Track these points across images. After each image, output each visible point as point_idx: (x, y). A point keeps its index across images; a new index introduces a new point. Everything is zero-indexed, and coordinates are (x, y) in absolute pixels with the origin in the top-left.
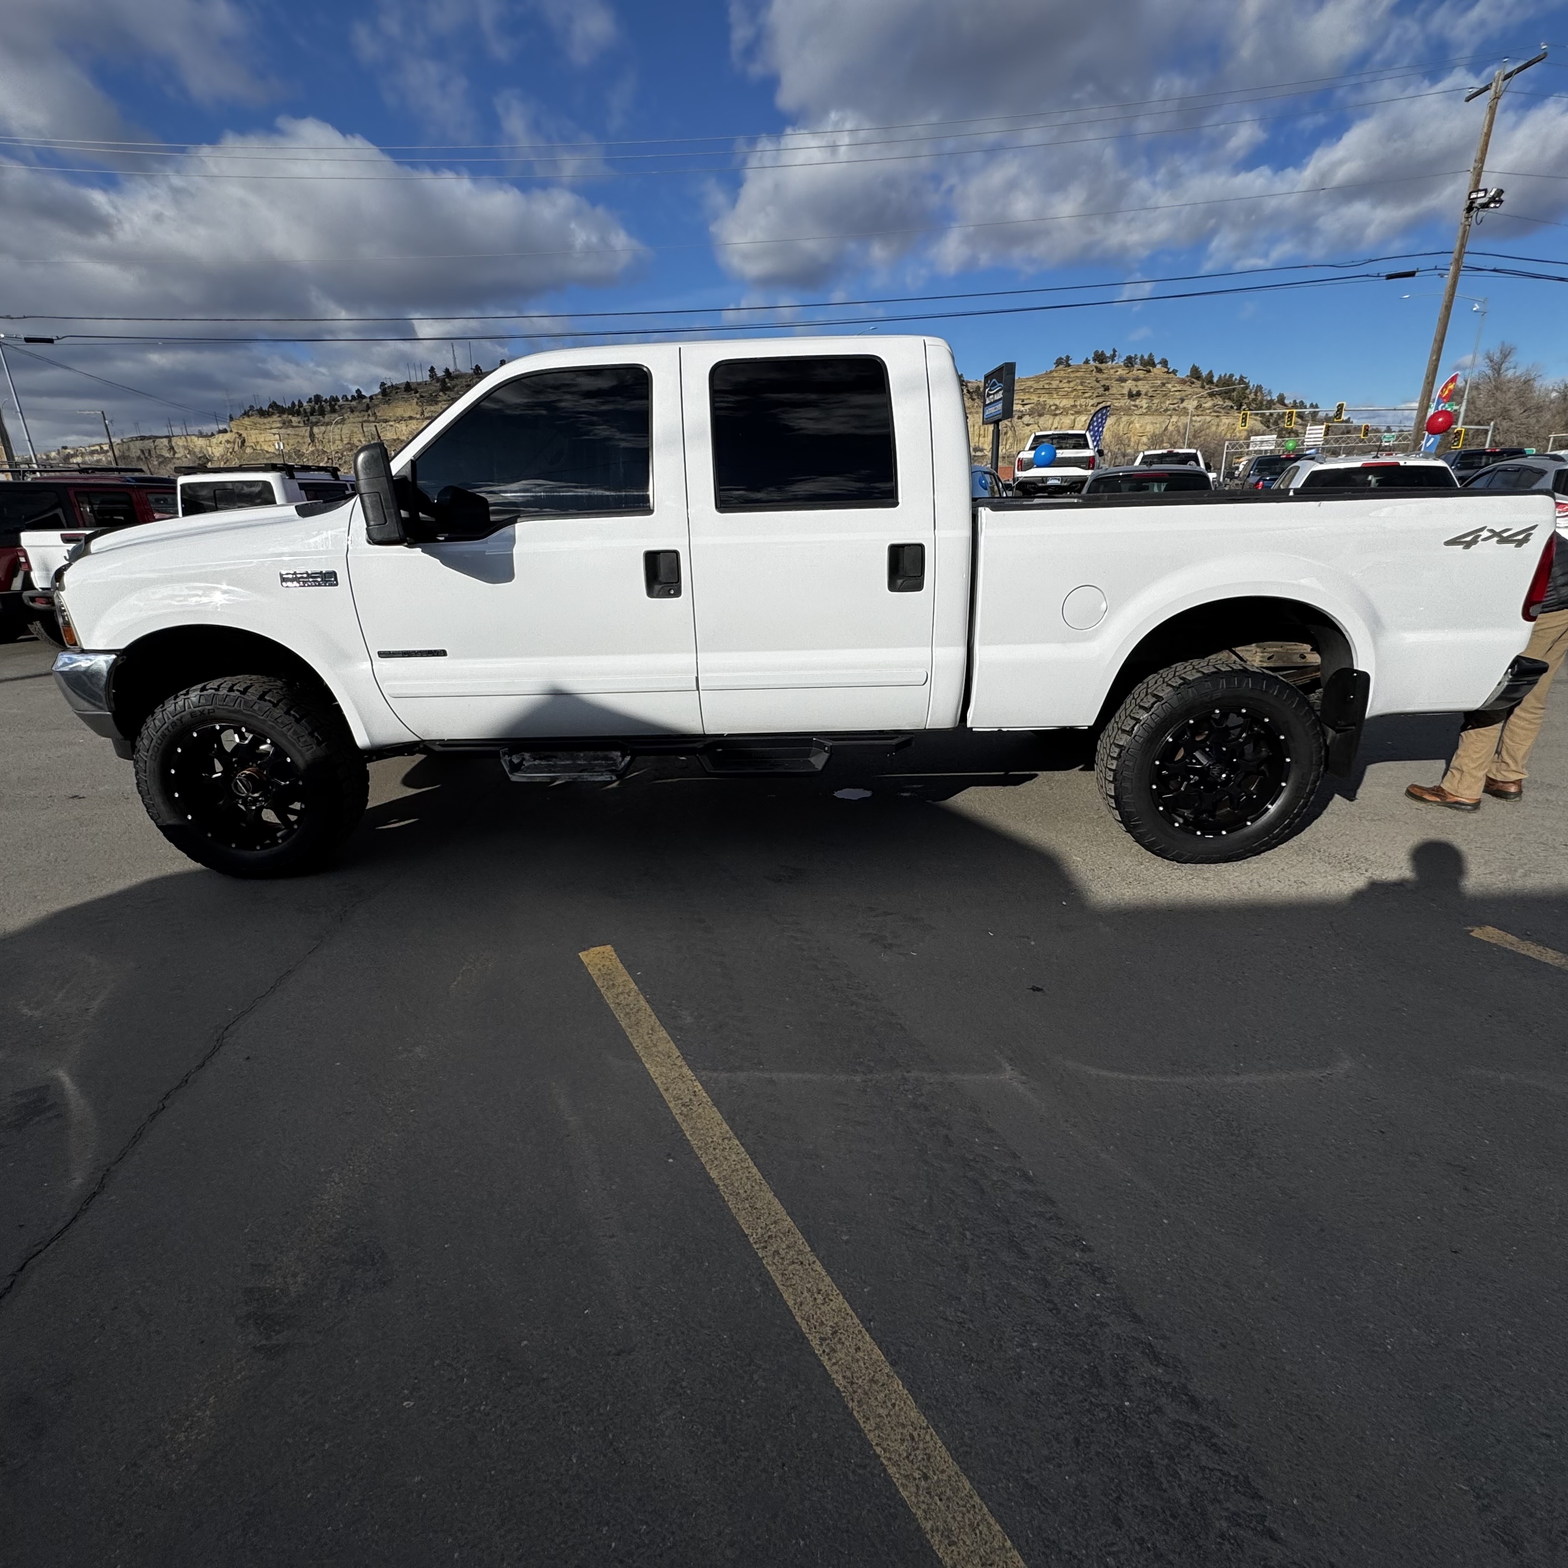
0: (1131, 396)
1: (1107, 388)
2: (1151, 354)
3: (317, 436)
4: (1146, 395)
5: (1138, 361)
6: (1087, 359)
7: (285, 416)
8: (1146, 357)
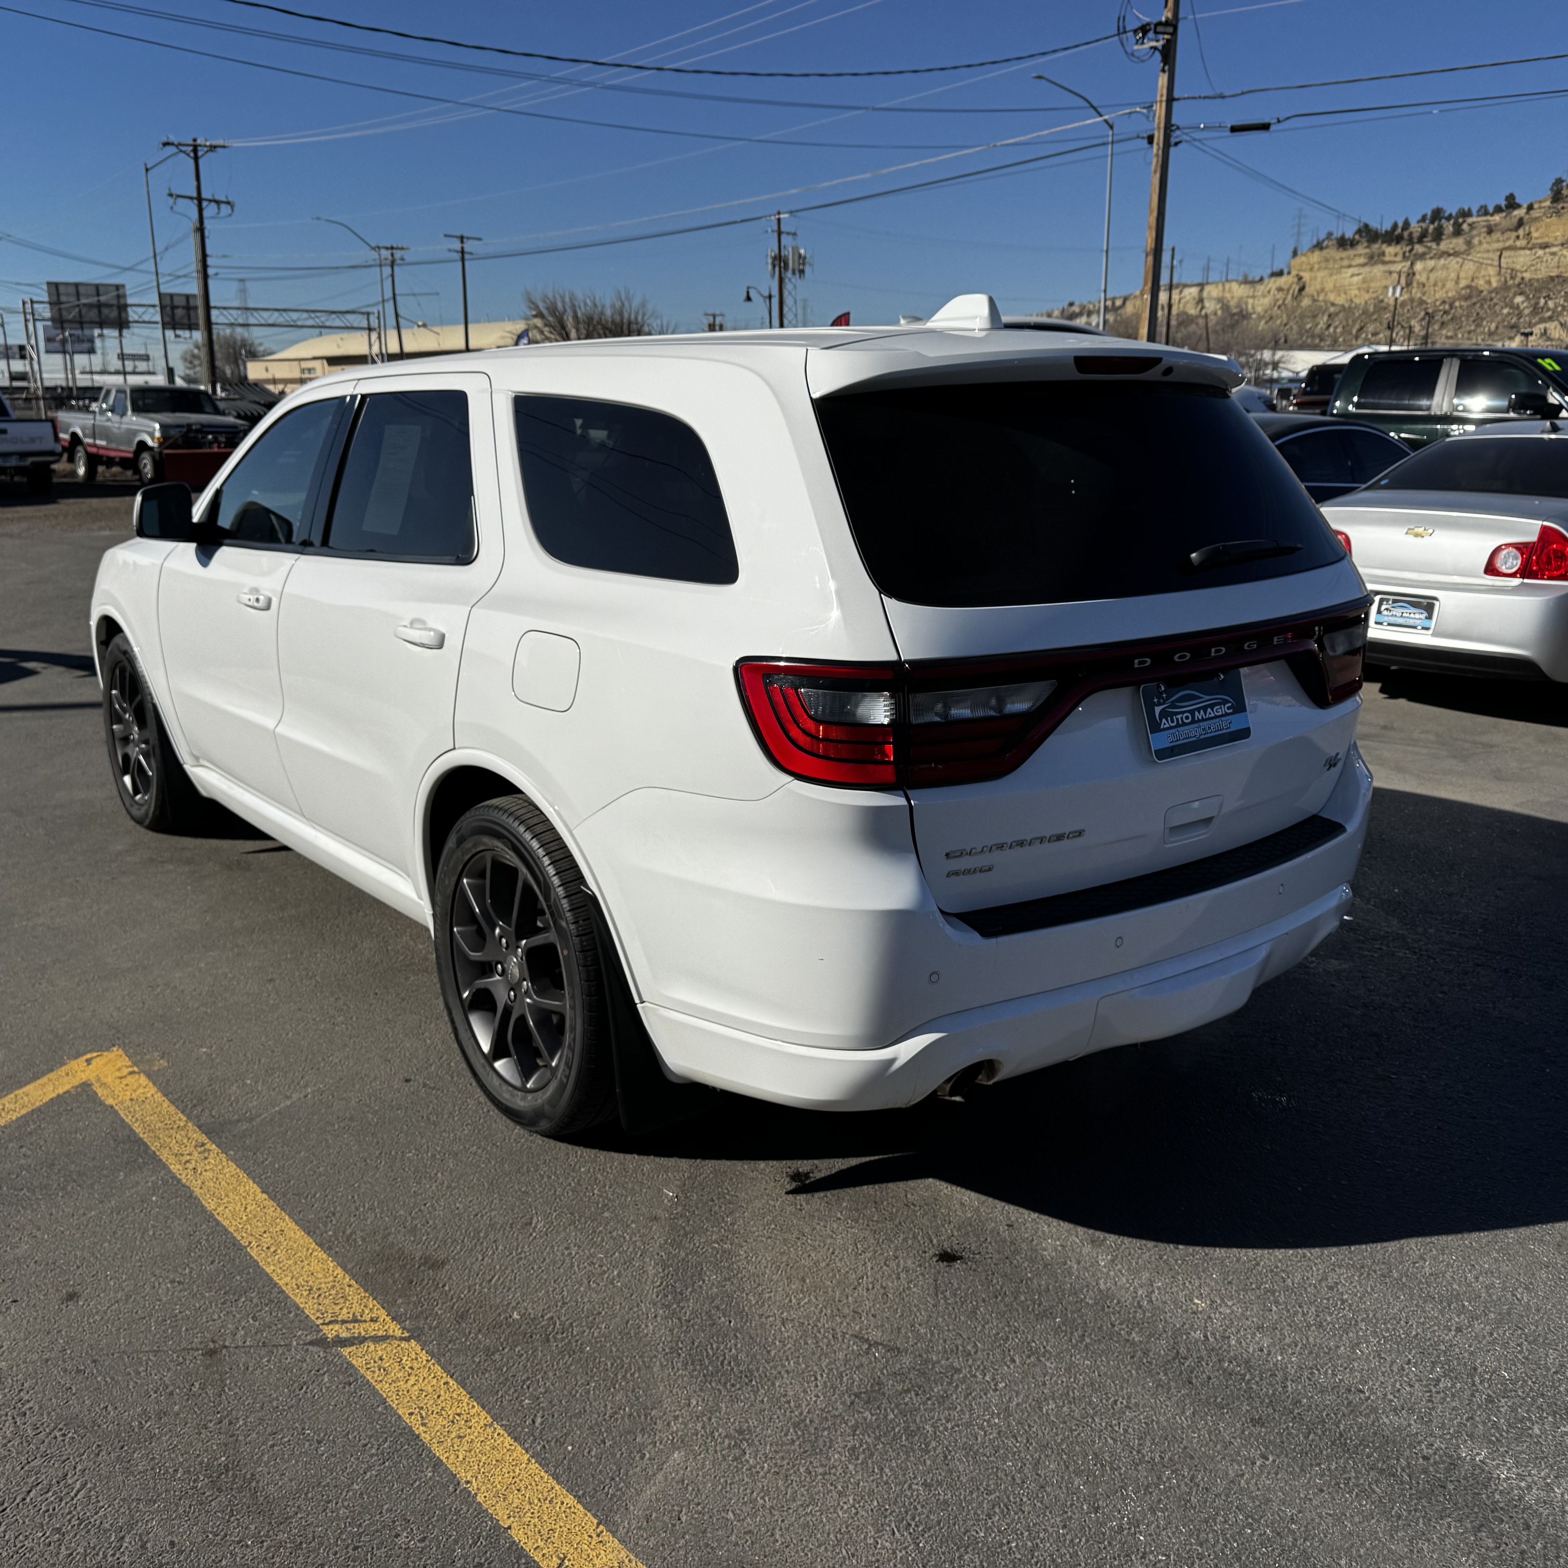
3: (1417, 277)
7: (1375, 246)
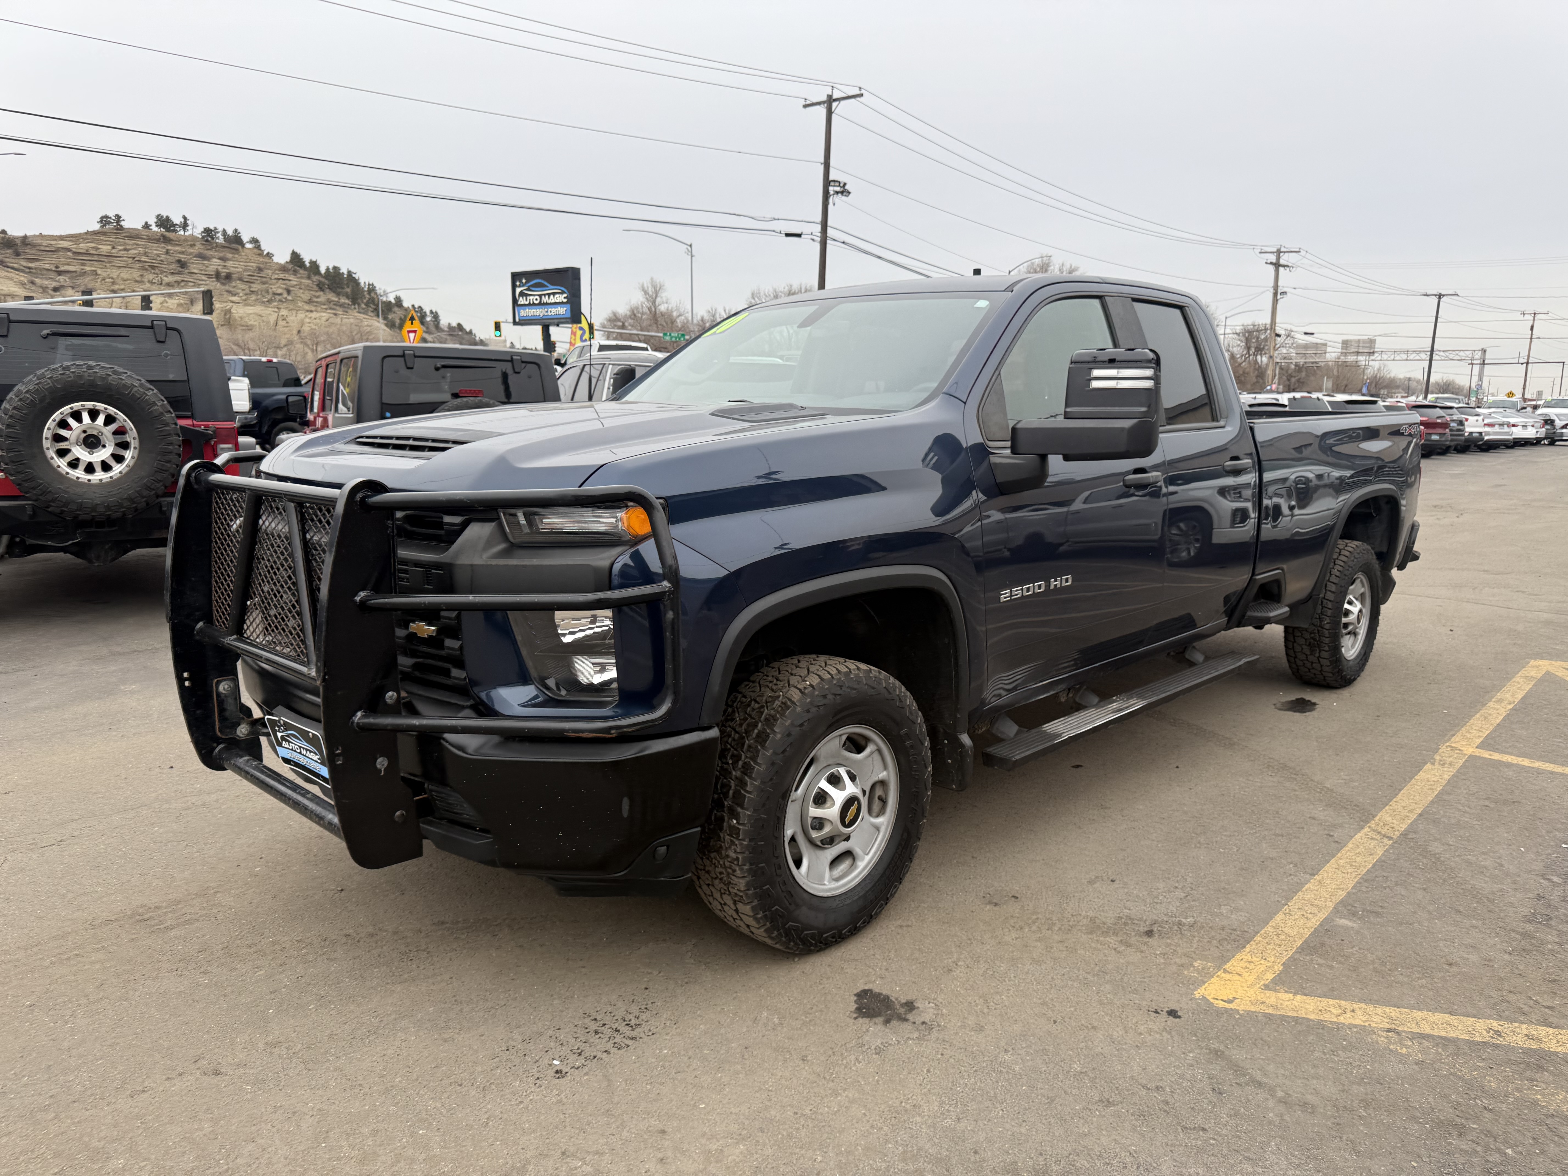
0: (217, 275)
1: (182, 264)
2: (236, 230)
4: (241, 279)
5: (219, 235)
6: (146, 223)
8: (230, 232)
